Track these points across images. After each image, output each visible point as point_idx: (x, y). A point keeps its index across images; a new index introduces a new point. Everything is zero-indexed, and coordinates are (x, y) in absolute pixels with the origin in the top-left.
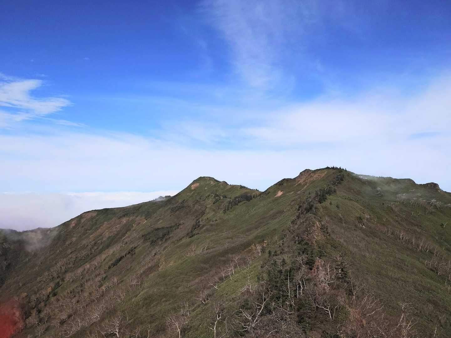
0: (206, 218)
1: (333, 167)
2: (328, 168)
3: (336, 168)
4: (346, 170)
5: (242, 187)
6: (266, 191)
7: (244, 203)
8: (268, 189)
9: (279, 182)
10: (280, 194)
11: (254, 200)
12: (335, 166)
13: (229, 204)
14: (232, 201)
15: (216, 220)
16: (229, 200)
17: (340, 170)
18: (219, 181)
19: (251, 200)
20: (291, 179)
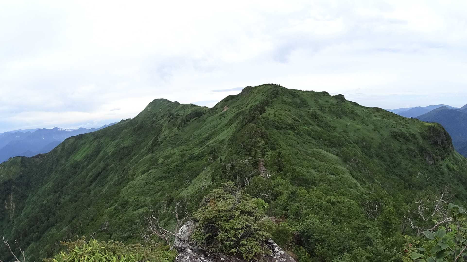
0: (163, 134)
1: (269, 83)
2: (265, 84)
3: (272, 85)
4: (280, 86)
5: (192, 106)
6: (214, 107)
7: (196, 119)
8: (215, 106)
9: (225, 99)
10: (226, 109)
11: (204, 116)
12: (271, 83)
13: (182, 121)
14: (184, 118)
15: (172, 136)
16: (181, 117)
17: (275, 86)
18: (171, 102)
19: (201, 116)
20: (235, 95)
